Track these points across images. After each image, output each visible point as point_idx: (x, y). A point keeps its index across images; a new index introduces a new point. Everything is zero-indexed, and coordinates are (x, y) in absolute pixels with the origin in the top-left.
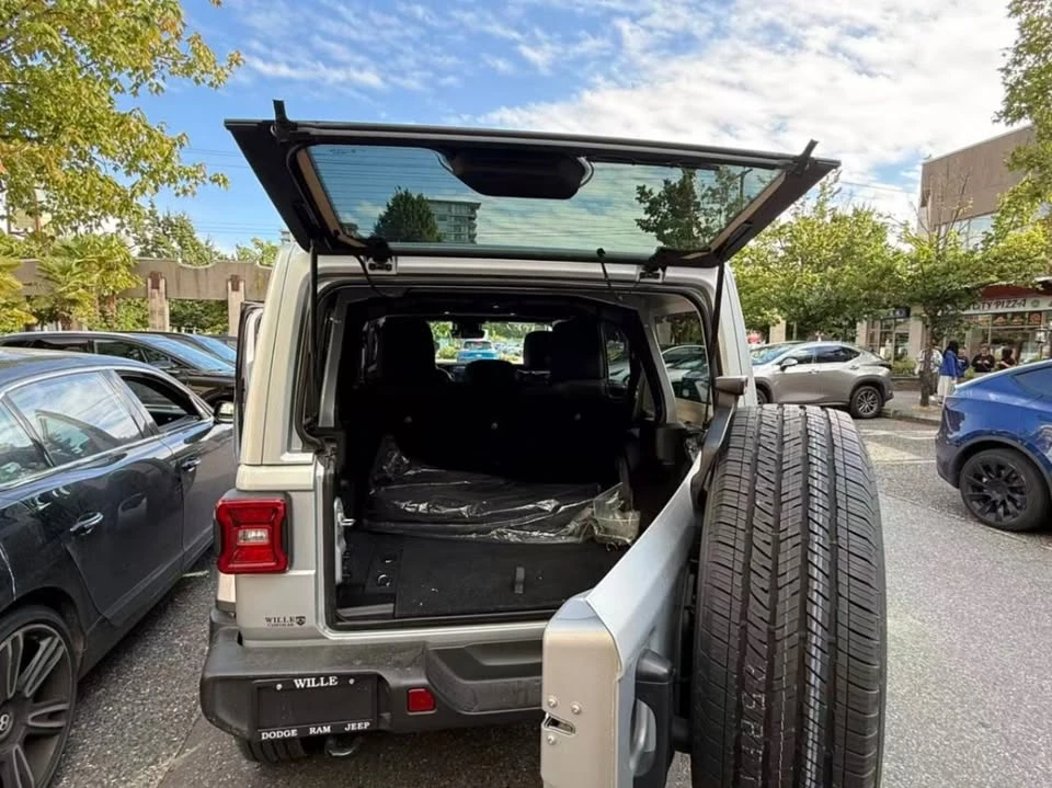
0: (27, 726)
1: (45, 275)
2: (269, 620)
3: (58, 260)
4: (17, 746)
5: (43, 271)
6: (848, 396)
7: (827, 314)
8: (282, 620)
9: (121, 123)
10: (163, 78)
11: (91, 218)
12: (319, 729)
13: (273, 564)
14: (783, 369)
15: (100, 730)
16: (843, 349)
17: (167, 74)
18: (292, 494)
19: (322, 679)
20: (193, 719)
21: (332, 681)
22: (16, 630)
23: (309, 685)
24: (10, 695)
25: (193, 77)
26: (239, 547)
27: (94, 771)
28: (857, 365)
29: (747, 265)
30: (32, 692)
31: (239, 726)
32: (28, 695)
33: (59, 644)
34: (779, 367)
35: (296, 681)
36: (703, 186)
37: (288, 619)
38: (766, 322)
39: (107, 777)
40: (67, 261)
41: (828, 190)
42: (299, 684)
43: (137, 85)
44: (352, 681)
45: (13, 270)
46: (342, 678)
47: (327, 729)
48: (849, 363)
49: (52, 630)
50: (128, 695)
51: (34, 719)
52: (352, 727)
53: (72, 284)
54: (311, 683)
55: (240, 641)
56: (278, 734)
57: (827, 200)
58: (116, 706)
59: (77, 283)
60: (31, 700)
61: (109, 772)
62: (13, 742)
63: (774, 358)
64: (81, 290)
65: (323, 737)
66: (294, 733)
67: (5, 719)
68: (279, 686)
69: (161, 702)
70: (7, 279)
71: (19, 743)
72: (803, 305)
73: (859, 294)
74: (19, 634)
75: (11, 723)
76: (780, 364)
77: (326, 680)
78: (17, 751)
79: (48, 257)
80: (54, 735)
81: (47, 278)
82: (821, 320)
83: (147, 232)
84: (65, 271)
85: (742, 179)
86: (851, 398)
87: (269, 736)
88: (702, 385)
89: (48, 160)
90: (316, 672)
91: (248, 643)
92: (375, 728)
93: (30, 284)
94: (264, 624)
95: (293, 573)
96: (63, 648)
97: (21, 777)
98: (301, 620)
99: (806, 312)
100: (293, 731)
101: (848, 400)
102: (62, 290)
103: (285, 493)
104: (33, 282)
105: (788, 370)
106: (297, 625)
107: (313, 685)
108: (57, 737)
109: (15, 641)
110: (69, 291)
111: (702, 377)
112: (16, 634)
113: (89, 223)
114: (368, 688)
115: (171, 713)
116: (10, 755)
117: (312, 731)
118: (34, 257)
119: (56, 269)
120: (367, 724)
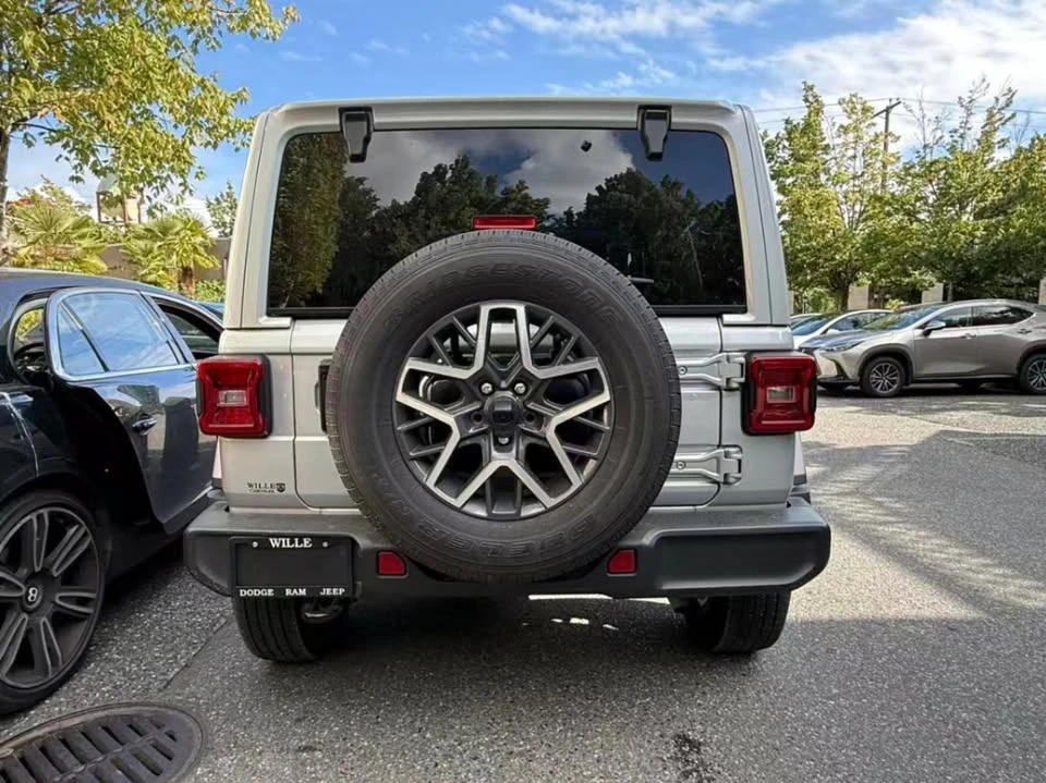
0: (54, 602)
1: (128, 258)
2: (250, 485)
3: (142, 244)
4: (44, 619)
5: (127, 255)
6: (1015, 366)
7: (994, 271)
8: (262, 485)
9: (171, 68)
10: (220, 33)
11: (155, 179)
12: (295, 591)
13: (252, 425)
14: (927, 333)
15: (129, 630)
16: (1013, 310)
17: (225, 30)
18: (270, 357)
19: (296, 540)
20: (215, 629)
21: (306, 543)
22: (41, 508)
23: (284, 546)
24: (37, 569)
25: (249, 30)
26: (220, 408)
27: (119, 660)
28: (1028, 328)
29: (889, 214)
30: (60, 572)
31: (219, 582)
32: (55, 574)
33: (85, 535)
34: (921, 331)
35: (271, 540)
36: (834, 125)
37: (269, 486)
38: (913, 285)
39: (130, 665)
40: (149, 243)
41: (998, 116)
42: (274, 543)
43: (196, 42)
44: (325, 544)
45: (99, 252)
46: (316, 539)
47: (303, 592)
48: (1016, 326)
49: (78, 518)
50: (160, 606)
51: (61, 598)
52: (327, 592)
53: (153, 265)
54: (286, 543)
55: (227, 510)
56: (255, 593)
57: (996, 130)
58: (147, 614)
59: (159, 266)
60: (59, 580)
61: (132, 662)
62: (43, 615)
63: (916, 320)
64: (161, 272)
65: (299, 600)
66: (270, 592)
67: (34, 592)
68: (255, 544)
69: (188, 614)
70: (94, 261)
71: (48, 617)
72: (961, 261)
73: (1037, 242)
74: (45, 512)
75: (40, 597)
76: (920, 327)
77: (301, 542)
78: (44, 623)
79: (132, 240)
80: (83, 620)
81: (131, 262)
82: (985, 279)
83: (225, 216)
84: (147, 253)
85: (887, 115)
86: (1019, 368)
87: (247, 593)
88: (822, 355)
89: (100, 105)
90: (290, 531)
91: (233, 509)
92: (349, 595)
93: (115, 268)
94: (247, 491)
95: (273, 438)
96: (89, 539)
97: (49, 649)
98: (281, 489)
99: (966, 269)
100: (270, 591)
101: (1016, 372)
102: (144, 272)
103: (263, 356)
104: (118, 265)
105: (933, 335)
106: (276, 492)
107: (288, 546)
108: (85, 624)
109: (40, 517)
110: (150, 273)
111: (822, 345)
112: (41, 511)
113: (154, 185)
114: (344, 552)
115: (194, 623)
116: (38, 625)
117: (288, 592)
118: (120, 242)
119: (139, 251)
120: (342, 591)
